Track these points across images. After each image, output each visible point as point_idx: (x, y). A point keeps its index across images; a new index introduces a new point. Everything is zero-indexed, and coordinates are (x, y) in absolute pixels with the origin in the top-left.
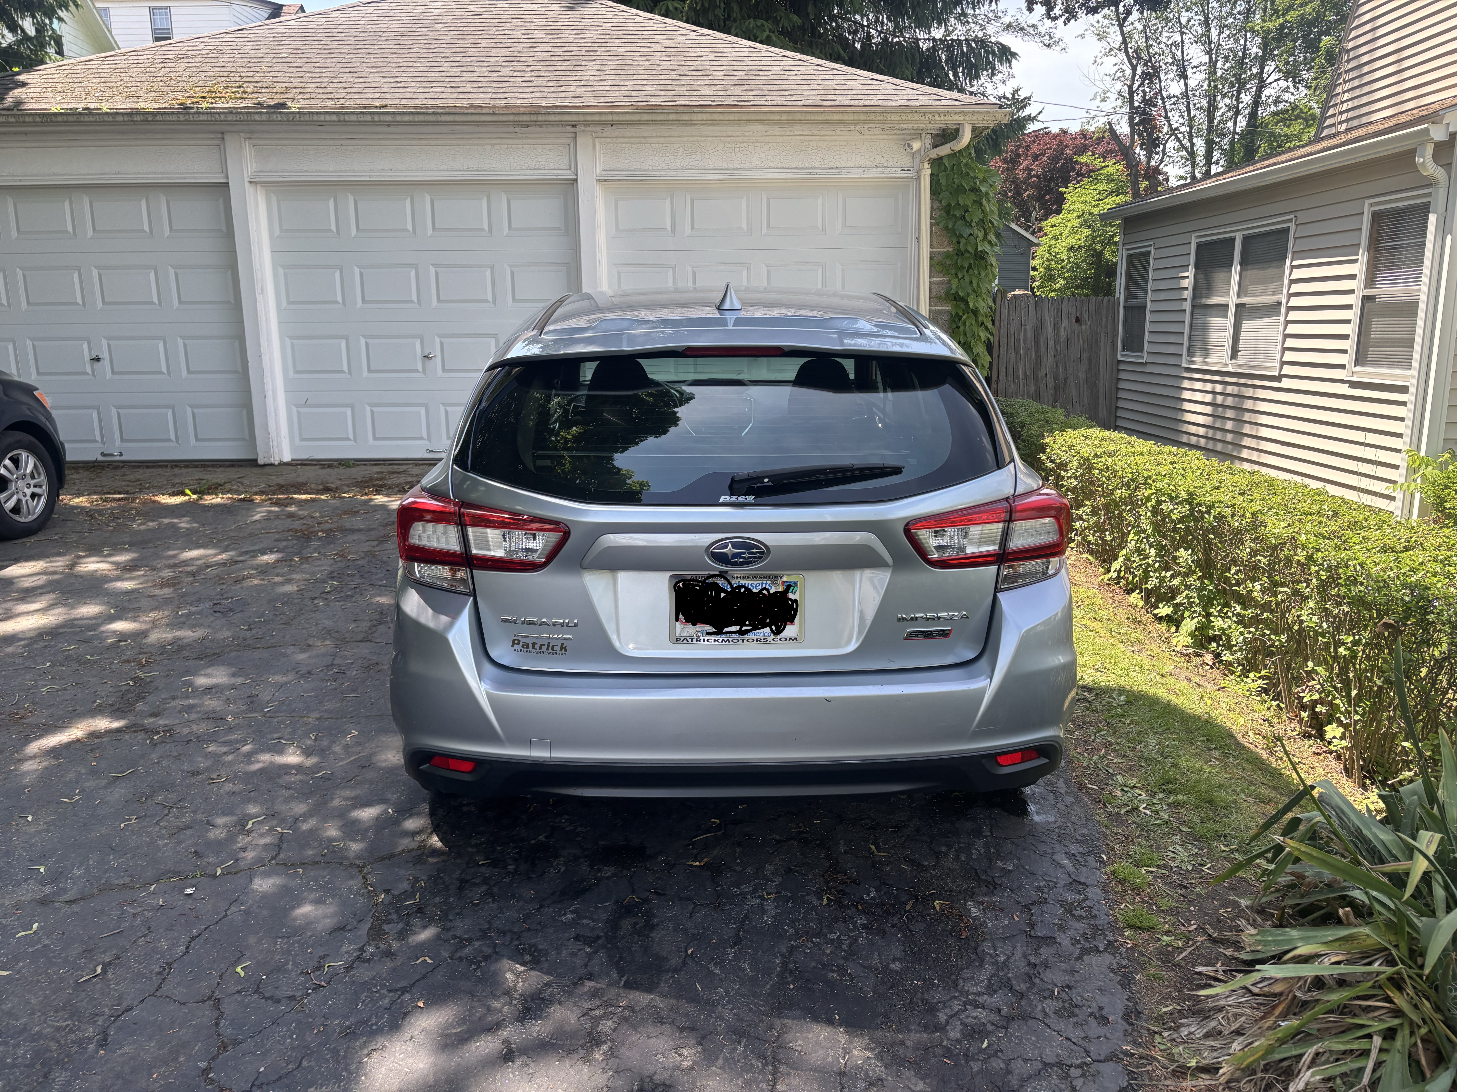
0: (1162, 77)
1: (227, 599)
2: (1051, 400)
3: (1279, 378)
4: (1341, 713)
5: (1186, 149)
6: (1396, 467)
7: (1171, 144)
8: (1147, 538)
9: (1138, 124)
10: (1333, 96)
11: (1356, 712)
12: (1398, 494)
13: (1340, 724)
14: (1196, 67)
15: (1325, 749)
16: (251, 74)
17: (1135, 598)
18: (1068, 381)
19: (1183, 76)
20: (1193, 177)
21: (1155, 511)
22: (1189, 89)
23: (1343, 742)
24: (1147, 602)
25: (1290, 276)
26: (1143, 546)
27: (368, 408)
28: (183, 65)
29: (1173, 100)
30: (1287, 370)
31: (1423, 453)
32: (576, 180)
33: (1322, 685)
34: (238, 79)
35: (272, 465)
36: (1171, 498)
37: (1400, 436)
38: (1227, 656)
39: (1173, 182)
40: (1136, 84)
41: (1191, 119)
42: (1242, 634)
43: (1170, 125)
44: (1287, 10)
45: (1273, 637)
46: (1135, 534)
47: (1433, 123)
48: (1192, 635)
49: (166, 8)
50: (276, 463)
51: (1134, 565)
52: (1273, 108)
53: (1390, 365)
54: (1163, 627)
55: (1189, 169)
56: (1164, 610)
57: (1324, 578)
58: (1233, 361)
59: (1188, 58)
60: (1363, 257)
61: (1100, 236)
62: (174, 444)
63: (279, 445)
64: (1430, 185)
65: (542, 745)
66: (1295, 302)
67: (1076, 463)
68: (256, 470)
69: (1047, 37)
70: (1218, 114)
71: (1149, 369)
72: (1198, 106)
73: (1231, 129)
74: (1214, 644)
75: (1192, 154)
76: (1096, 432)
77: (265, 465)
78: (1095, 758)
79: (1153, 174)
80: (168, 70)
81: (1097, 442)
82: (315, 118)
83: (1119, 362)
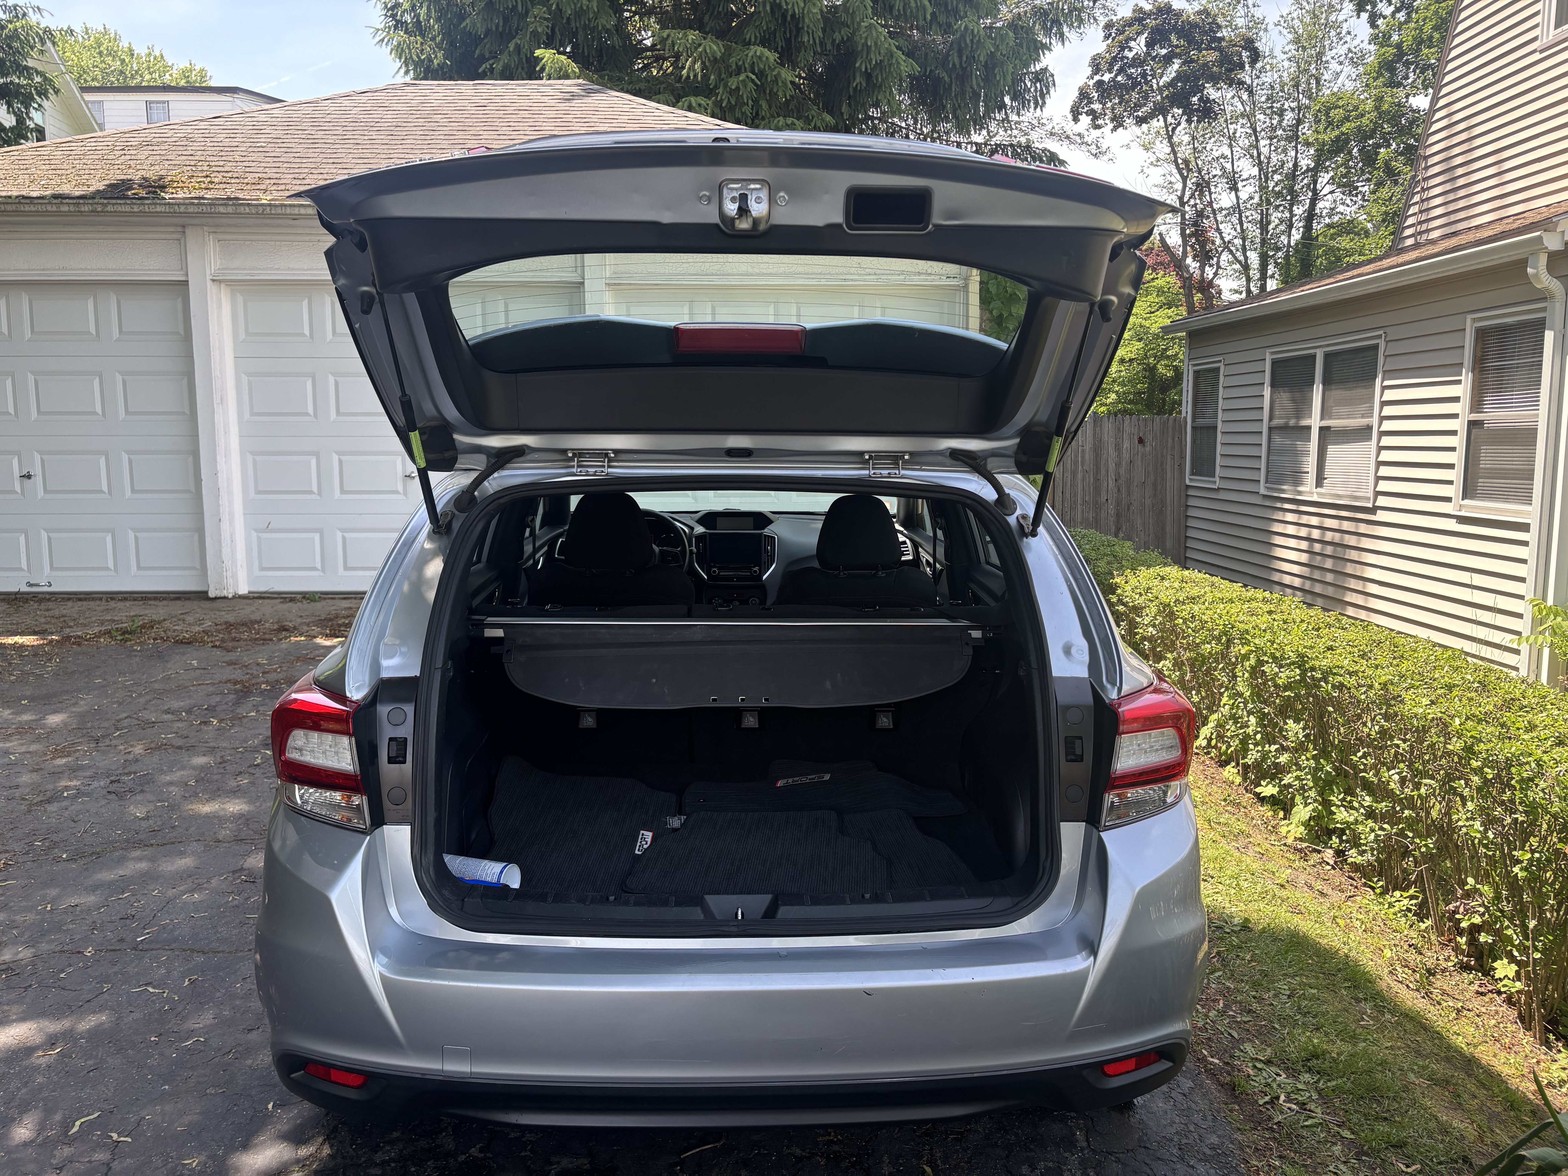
0: (1213, 189)
1: (129, 774)
2: (1113, 529)
3: (1373, 510)
4: (1513, 946)
5: (1240, 262)
6: (1520, 616)
7: (1225, 257)
8: (1245, 703)
9: (1190, 236)
10: (1410, 206)
11: (1536, 949)
12: (1524, 648)
13: (1512, 959)
14: (1247, 179)
15: (1490, 987)
16: (222, 163)
17: (1230, 772)
18: (1132, 508)
19: (1234, 188)
20: (1249, 291)
21: (1255, 671)
22: (1241, 201)
23: (1518, 984)
24: (1245, 778)
25: (1381, 397)
26: (1240, 713)
27: (339, 535)
28: (146, 153)
29: (1224, 212)
30: (1382, 501)
31: (1550, 602)
32: (583, 283)
33: (1487, 908)
34: (205, 168)
35: (225, 598)
36: (1274, 658)
37: (1522, 580)
38: (1353, 857)
39: (1227, 296)
40: (1188, 194)
41: (1243, 231)
42: (1372, 830)
43: (1222, 238)
44: (1342, 122)
45: (1417, 841)
46: (1230, 697)
47: (1545, 231)
48: (1306, 824)
49: (164, 102)
50: (230, 596)
51: (1228, 734)
52: (1327, 221)
53: (1506, 499)
54: (1266, 811)
55: (1243, 281)
56: (1268, 790)
57: (1490, 776)
58: (1319, 489)
59: (1239, 170)
60: (1467, 378)
61: (1153, 349)
62: (113, 573)
63: (235, 576)
64: (1544, 299)
65: (458, 1055)
66: (1387, 426)
67: (1154, 610)
68: (207, 604)
69: (1094, 147)
70: (1271, 227)
71: (1222, 495)
72: (1250, 218)
73: (1286, 242)
74: (1335, 840)
75: (1246, 267)
76: (1173, 571)
77: (216, 598)
78: (1213, 1014)
79: (1206, 286)
80: (128, 157)
81: (1176, 585)
82: (288, 211)
83: (1188, 487)
